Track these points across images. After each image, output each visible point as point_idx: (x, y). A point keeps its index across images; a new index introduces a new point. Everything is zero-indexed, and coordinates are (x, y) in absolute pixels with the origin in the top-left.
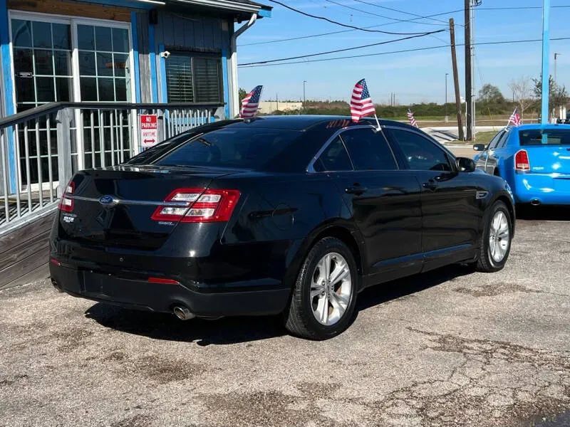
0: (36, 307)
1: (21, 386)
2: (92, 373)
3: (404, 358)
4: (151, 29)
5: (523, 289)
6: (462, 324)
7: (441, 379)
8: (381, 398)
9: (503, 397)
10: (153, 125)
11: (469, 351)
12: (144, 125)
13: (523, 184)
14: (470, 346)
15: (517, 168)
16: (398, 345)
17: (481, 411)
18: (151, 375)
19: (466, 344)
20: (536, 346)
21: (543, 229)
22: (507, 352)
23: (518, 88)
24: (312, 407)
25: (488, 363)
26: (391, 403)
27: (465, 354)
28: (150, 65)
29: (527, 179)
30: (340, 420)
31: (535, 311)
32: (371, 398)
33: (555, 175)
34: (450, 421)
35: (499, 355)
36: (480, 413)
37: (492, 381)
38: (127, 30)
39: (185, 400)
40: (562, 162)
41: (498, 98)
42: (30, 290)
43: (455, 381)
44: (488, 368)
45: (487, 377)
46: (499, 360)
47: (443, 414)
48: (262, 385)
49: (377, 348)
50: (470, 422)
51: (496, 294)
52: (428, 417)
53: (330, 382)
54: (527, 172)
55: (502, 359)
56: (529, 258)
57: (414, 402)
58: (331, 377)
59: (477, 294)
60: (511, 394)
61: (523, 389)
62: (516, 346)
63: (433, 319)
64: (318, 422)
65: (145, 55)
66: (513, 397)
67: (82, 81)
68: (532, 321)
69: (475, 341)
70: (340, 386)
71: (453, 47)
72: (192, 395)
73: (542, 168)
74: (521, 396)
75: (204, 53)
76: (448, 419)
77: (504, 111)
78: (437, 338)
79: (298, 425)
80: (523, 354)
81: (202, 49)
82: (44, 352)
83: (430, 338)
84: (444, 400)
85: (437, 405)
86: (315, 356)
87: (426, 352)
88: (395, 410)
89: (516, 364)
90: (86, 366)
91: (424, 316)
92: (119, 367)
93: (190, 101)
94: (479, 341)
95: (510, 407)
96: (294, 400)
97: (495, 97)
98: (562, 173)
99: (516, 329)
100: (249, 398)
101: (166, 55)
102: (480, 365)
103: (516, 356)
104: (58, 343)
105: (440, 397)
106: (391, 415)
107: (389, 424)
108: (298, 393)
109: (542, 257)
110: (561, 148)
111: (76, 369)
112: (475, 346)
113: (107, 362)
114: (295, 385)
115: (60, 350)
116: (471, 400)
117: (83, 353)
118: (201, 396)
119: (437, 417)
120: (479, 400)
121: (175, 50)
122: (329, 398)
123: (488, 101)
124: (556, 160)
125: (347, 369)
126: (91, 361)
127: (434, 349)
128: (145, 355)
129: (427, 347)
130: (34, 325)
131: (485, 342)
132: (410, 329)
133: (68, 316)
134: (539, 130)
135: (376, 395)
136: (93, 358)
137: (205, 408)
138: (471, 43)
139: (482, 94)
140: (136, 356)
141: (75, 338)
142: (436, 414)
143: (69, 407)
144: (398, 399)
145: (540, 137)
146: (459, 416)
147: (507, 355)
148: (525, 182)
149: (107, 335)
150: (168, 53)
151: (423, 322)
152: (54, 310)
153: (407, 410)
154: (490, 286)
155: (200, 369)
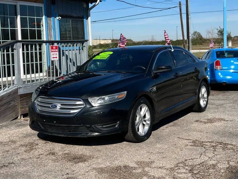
0: (9, 134)
1: (12, 167)
2: (43, 160)
3: (179, 150)
4: (52, 7)
5: (225, 120)
6: (201, 135)
7: (196, 158)
8: (173, 166)
9: (224, 164)
10: (56, 50)
11: (205, 146)
12: (52, 50)
13: (219, 75)
14: (206, 144)
15: (216, 68)
16: (175, 145)
17: (216, 170)
18: (70, 161)
19: (204, 143)
20: (234, 143)
21: (228, 95)
22: (222, 146)
23: (210, 33)
24: (144, 171)
25: (215, 151)
26: (177, 168)
27: (205, 147)
28: (52, 23)
29: (220, 73)
30: (157, 176)
31: (231, 129)
32: (168, 166)
33: (232, 71)
34: (203, 174)
35: (219, 147)
36: (215, 171)
37: (218, 158)
38: (42, 7)
39: (87, 170)
40: (235, 65)
41: (200, 37)
42: (4, 127)
43: (203, 159)
44: (216, 153)
45: (216, 156)
46: (219, 149)
47: (200, 172)
48: (120, 163)
49: (166, 146)
50: (212, 175)
51: (213, 122)
52: (194, 173)
53: (149, 160)
54: (220, 70)
55: (220, 149)
56: (225, 107)
57: (187, 168)
58: (149, 159)
59: (205, 123)
60: (227, 163)
61: (232, 160)
62: (225, 143)
63: (188, 133)
64: (148, 177)
65: (50, 18)
66: (228, 164)
67: (22, 30)
68: (230, 133)
69: (208, 142)
70: (154, 162)
71: (181, 14)
72: (90, 168)
73: (227, 68)
74: (231, 163)
75: (76, 18)
76: (202, 174)
77: (203, 43)
78: (192, 141)
79: (139, 178)
80: (229, 147)
81: (75, 16)
82: (18, 153)
83: (188, 141)
84: (199, 166)
85: (197, 168)
86: (140, 150)
87: (187, 147)
88: (179, 171)
89: (227, 151)
90: (39, 158)
91: (184, 132)
92: (54, 158)
93: (70, 39)
94: (210, 142)
95: (227, 168)
96: (135, 168)
97: (199, 37)
98: (235, 70)
99: (225, 137)
100: (115, 168)
101: (59, 18)
102: (212, 152)
103: (226, 147)
104: (24, 149)
105: (197, 165)
106: (178, 173)
107: (178, 176)
108: (136, 166)
109: (230, 107)
110: (234, 59)
111: (35, 159)
112: (208, 144)
113: (48, 156)
114: (134, 162)
115: (25, 152)
116: (211, 166)
117: (36, 153)
118: (94, 169)
119: (198, 173)
120: (214, 166)
121: (63, 16)
122: (150, 167)
123: (195, 39)
124: (233, 64)
125: (155, 155)
126: (41, 156)
127: (191, 146)
128: (65, 152)
129: (188, 145)
130: (10, 141)
131: (212, 142)
132: (179, 138)
133: (25, 137)
134: (223, 51)
135: (170, 165)
136: (41, 155)
137: (97, 173)
138: (189, 12)
139: (193, 36)
140: (61, 153)
141: (31, 146)
142: (197, 172)
143: (36, 175)
144: (180, 166)
145: (225, 54)
146: (207, 172)
147: (222, 147)
148: (220, 74)
149: (45, 145)
150: (60, 18)
151: (184, 135)
152: (17, 135)
153: (184, 171)
154: (210, 119)
155: (91, 157)
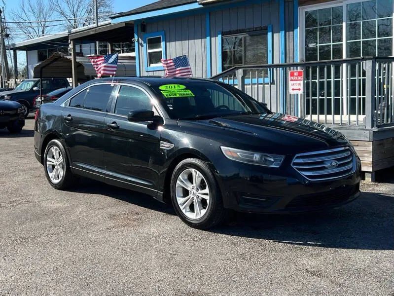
10: (299, 78)
12: (292, 78)
